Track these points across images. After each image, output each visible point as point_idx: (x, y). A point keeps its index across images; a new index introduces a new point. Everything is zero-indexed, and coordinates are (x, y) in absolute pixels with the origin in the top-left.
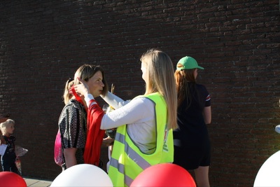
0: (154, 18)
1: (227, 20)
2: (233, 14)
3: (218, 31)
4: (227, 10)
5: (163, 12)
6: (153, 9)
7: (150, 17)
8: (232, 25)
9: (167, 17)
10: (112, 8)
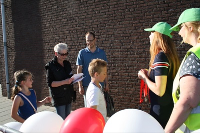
0: (117, 10)
1: (165, 10)
2: (169, 6)
3: (159, 17)
4: (165, 3)
5: (123, 6)
6: (117, 4)
7: (115, 9)
8: (168, 13)
9: (126, 8)
10: (92, 3)
